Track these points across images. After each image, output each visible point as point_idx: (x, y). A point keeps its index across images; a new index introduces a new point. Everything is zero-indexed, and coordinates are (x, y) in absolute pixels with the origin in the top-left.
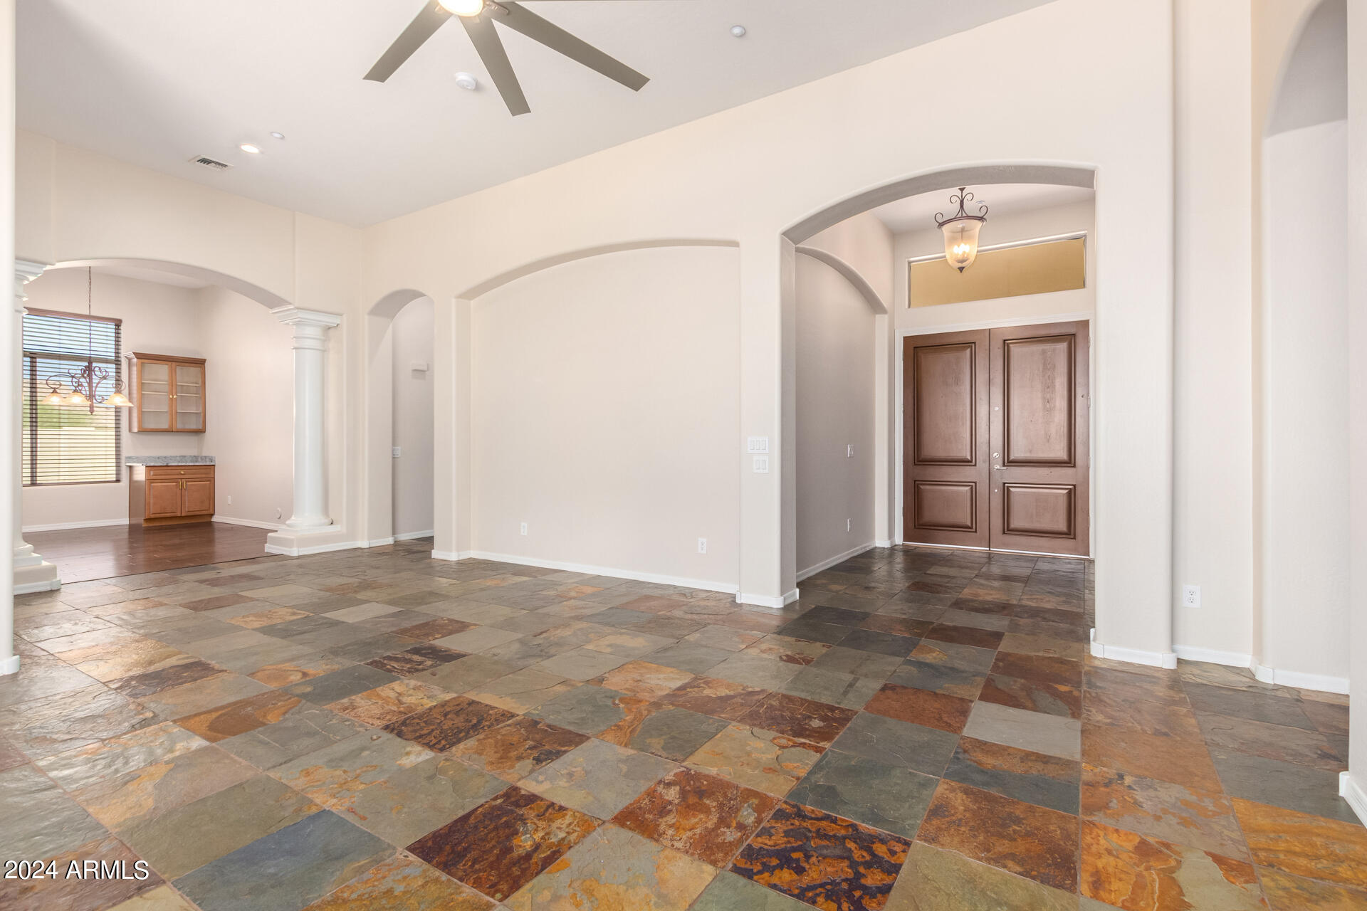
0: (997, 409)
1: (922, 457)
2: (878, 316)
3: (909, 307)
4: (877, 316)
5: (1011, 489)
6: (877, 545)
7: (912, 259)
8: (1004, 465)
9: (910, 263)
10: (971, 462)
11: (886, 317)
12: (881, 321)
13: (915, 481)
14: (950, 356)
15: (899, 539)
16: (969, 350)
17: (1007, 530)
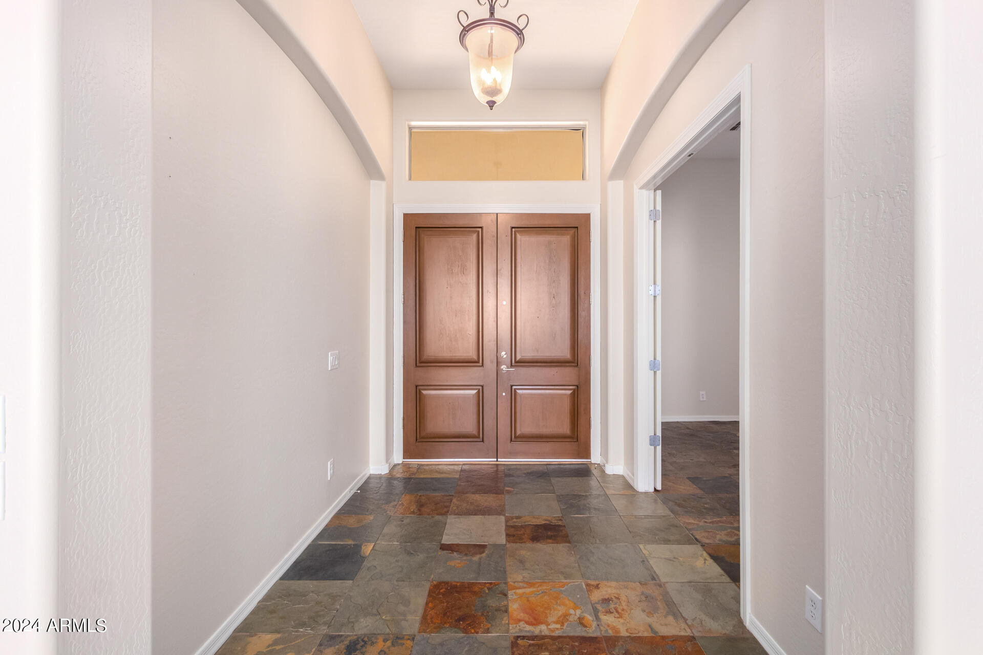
0: (505, 303)
1: (425, 358)
2: (373, 183)
3: (410, 179)
4: (372, 181)
5: (518, 391)
6: (372, 472)
7: (414, 123)
8: (512, 366)
9: (410, 128)
10: (478, 362)
11: (383, 185)
12: (377, 189)
13: (416, 386)
14: (456, 241)
15: (398, 457)
16: (475, 236)
17: (516, 438)
